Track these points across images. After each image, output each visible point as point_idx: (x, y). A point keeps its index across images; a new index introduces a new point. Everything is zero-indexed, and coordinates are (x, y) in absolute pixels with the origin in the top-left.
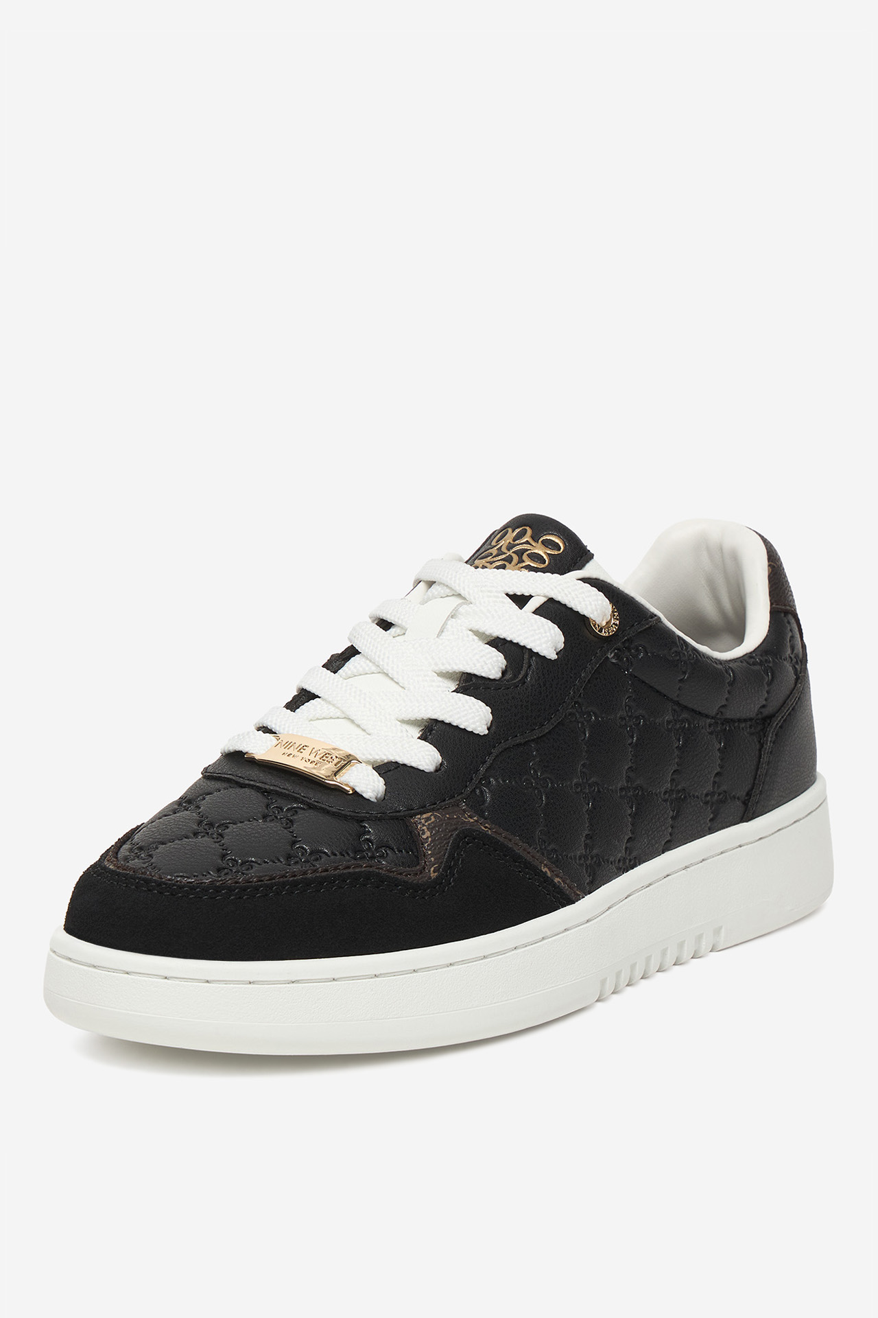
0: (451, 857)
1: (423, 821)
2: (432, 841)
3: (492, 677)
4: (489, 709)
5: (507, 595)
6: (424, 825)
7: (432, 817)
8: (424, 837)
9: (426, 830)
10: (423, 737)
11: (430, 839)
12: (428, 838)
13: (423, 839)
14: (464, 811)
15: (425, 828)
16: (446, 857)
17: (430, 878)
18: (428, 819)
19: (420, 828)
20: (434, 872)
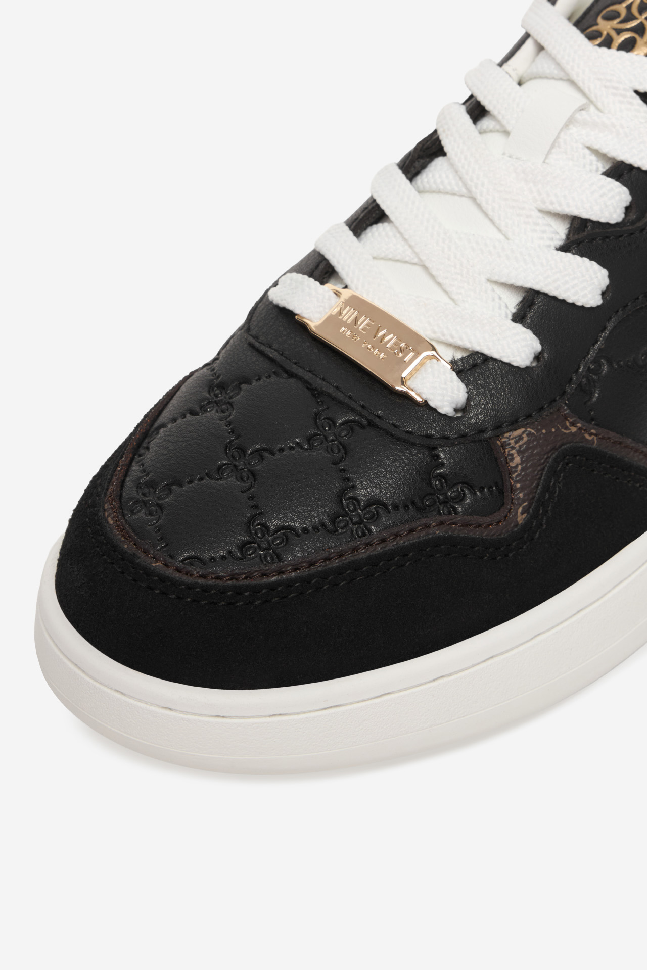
0: (546, 489)
1: (512, 441)
2: (522, 470)
3: (612, 222)
4: (605, 272)
5: (637, 92)
6: (513, 448)
7: (524, 435)
8: (512, 464)
9: (515, 455)
10: (519, 318)
11: (520, 467)
12: (517, 466)
13: (512, 467)
14: (566, 418)
15: (513, 451)
16: (539, 491)
17: (517, 525)
18: (520, 438)
19: (509, 451)
20: (522, 514)
